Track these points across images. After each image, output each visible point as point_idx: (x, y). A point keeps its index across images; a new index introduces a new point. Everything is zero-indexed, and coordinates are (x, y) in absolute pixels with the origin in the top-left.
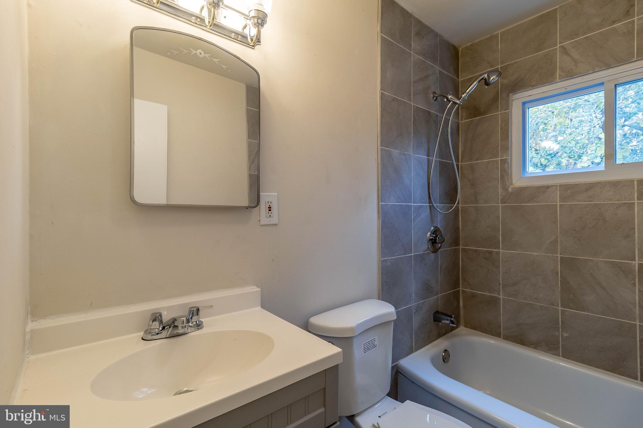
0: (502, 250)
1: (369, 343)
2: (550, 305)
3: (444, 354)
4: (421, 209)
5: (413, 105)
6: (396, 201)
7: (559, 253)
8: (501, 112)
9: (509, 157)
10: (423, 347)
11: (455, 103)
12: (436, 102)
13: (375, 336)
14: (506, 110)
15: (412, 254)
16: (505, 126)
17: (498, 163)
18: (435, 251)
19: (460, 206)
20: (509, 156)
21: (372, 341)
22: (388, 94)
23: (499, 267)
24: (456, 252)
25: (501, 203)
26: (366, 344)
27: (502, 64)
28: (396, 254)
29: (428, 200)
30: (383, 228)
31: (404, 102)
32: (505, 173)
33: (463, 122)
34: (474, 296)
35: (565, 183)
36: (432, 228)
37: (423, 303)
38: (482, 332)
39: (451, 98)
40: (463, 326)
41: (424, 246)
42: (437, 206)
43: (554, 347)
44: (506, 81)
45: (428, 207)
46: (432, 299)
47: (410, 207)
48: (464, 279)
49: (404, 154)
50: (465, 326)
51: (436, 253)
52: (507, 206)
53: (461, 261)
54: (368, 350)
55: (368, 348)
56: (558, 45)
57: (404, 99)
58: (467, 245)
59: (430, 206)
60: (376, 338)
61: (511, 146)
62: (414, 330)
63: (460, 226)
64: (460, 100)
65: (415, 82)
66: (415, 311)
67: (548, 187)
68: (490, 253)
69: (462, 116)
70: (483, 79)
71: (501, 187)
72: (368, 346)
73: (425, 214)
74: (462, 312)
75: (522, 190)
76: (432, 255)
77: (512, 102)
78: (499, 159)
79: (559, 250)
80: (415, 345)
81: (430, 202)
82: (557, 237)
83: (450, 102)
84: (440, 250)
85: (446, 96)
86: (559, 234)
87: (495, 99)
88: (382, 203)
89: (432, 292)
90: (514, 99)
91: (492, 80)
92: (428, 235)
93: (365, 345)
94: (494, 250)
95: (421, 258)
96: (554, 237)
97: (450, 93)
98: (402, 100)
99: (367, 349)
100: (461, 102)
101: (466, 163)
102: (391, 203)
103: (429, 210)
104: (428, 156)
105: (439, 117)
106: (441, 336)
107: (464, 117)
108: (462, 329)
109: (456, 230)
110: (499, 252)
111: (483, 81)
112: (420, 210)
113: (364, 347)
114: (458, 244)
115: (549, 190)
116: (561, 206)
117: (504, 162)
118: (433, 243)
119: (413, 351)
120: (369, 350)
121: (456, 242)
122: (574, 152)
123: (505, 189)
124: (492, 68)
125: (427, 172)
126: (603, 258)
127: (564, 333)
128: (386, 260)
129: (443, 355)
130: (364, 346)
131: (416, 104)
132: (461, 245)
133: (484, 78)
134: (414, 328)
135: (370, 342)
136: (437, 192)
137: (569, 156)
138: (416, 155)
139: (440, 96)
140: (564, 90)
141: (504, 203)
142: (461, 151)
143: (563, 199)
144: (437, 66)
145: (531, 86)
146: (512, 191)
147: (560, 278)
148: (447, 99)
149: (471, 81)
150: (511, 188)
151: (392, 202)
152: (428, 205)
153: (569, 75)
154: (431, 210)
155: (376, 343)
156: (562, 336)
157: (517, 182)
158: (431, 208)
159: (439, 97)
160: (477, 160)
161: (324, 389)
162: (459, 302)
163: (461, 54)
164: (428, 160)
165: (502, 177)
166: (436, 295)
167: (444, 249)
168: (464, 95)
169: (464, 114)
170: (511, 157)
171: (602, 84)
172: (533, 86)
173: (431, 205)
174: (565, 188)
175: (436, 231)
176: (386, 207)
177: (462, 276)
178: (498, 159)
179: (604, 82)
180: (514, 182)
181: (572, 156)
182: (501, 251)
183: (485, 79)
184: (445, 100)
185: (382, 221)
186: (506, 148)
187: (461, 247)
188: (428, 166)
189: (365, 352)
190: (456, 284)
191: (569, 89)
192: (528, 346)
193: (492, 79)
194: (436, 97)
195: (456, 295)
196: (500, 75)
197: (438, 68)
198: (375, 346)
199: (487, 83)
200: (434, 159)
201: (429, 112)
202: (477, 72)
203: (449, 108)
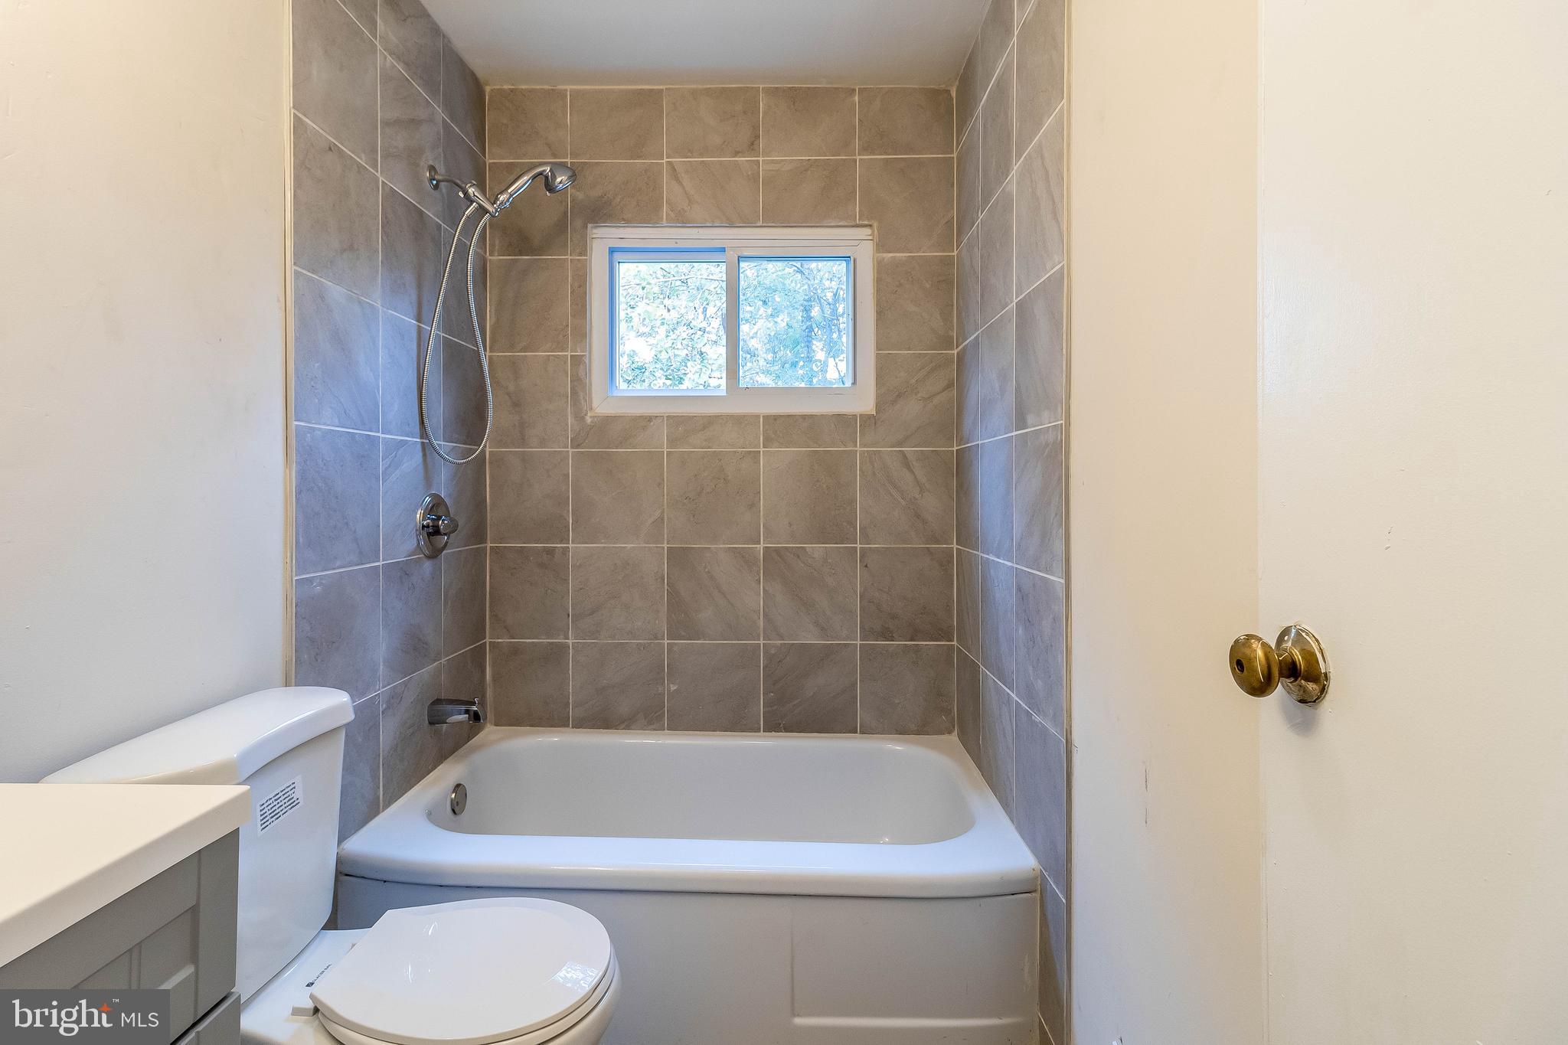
0: (572, 543)
1: (275, 800)
2: (651, 639)
3: (453, 796)
4: (402, 449)
5: (383, 182)
6: (337, 421)
7: (666, 542)
8: (572, 258)
9: (587, 354)
10: (404, 794)
11: (482, 210)
12: (436, 193)
13: (296, 777)
14: (580, 254)
15: (380, 563)
16: (580, 287)
17: (566, 363)
18: (434, 554)
19: (488, 450)
20: (586, 352)
21: (286, 791)
22: (315, 126)
23: (566, 581)
24: (478, 556)
25: (572, 447)
26: (269, 802)
27: (576, 158)
28: (338, 563)
29: (417, 429)
30: (300, 493)
31: (359, 166)
32: (579, 386)
33: (494, 258)
34: (515, 651)
35: (674, 413)
36: (428, 499)
37: (405, 684)
38: (532, 726)
39: (474, 195)
40: (492, 724)
41: (406, 544)
42: (439, 445)
43: (657, 714)
44: (580, 196)
45: (419, 447)
46: (427, 671)
47: (373, 441)
48: (495, 617)
49: (360, 302)
50: (496, 725)
51: (435, 560)
52: (582, 453)
53: (488, 577)
54: (273, 819)
55: (273, 814)
56: (665, 160)
57: (361, 159)
58: (501, 540)
59: (423, 443)
60: (298, 780)
61: (591, 330)
62: (381, 755)
63: (488, 497)
64: (495, 206)
65: (386, 124)
66: (384, 706)
67: (650, 419)
68: (550, 552)
69: (492, 245)
70: (541, 174)
71: (571, 413)
72: (274, 809)
73: (413, 461)
74: (489, 693)
75: (608, 420)
76: (428, 565)
77: (592, 241)
78: (569, 354)
79: (666, 536)
80: (384, 794)
81: (424, 433)
82: (663, 512)
83: (472, 202)
84: (444, 552)
85: (463, 185)
86: (665, 507)
87: (561, 227)
88: (296, 423)
89: (425, 656)
90: (594, 236)
91: (560, 183)
92: (418, 516)
93: (265, 806)
94: (559, 545)
95: (401, 572)
96: (658, 513)
97: (471, 183)
98: (353, 155)
99: (272, 817)
100: (496, 211)
101: (501, 354)
102: (325, 424)
103: (421, 454)
104: (419, 320)
105: (444, 232)
106: (446, 758)
107: (497, 247)
108: (489, 732)
109: (479, 504)
110: (568, 547)
111: (542, 179)
112: (400, 452)
113: (262, 813)
114: (482, 539)
115: (652, 423)
116: (669, 453)
117: (577, 361)
118: (429, 534)
119: (379, 808)
120: (277, 818)
121: (478, 534)
122: (673, 370)
123: (580, 417)
124: (555, 159)
125: (415, 359)
126: (724, 544)
127: (671, 686)
128: (310, 580)
129: (452, 800)
130: (261, 811)
131: (389, 182)
132: (489, 542)
133: (545, 174)
134: (381, 750)
135: (280, 794)
136: (438, 412)
137: (666, 376)
138: (390, 311)
139: (447, 181)
140: (671, 245)
141: (578, 446)
142: (490, 326)
143: (673, 441)
144: (439, 107)
145: (623, 219)
146: (592, 422)
147: (666, 587)
148: (466, 193)
149: (514, 172)
150: (591, 417)
151: (327, 423)
152: (418, 440)
153: (681, 220)
154: (424, 455)
155: (298, 794)
156: (669, 691)
157: (601, 405)
158: (427, 448)
159: (442, 183)
160: (524, 349)
161: (194, 910)
162: (483, 671)
163: (489, 100)
164: (420, 330)
165: (574, 392)
166: (435, 661)
167: (454, 548)
168: (502, 197)
169: (497, 242)
170: (590, 353)
171: (723, 250)
172: (629, 222)
173: (424, 441)
174: (676, 421)
175: (436, 507)
176: (309, 435)
177: (491, 611)
178: (566, 353)
179: (724, 248)
180: (595, 405)
181: (671, 377)
182: (571, 545)
183: (547, 177)
184: (461, 195)
185: (298, 472)
186: (582, 334)
187: (489, 545)
188: (419, 345)
189: (263, 827)
190: (479, 631)
191: (682, 245)
192: (616, 727)
193: (559, 180)
194: (438, 182)
195: (478, 655)
196: (573, 177)
197: (440, 113)
198: (293, 804)
199: (550, 187)
200: (435, 331)
201: (421, 213)
202: (525, 155)
203: (468, 217)
